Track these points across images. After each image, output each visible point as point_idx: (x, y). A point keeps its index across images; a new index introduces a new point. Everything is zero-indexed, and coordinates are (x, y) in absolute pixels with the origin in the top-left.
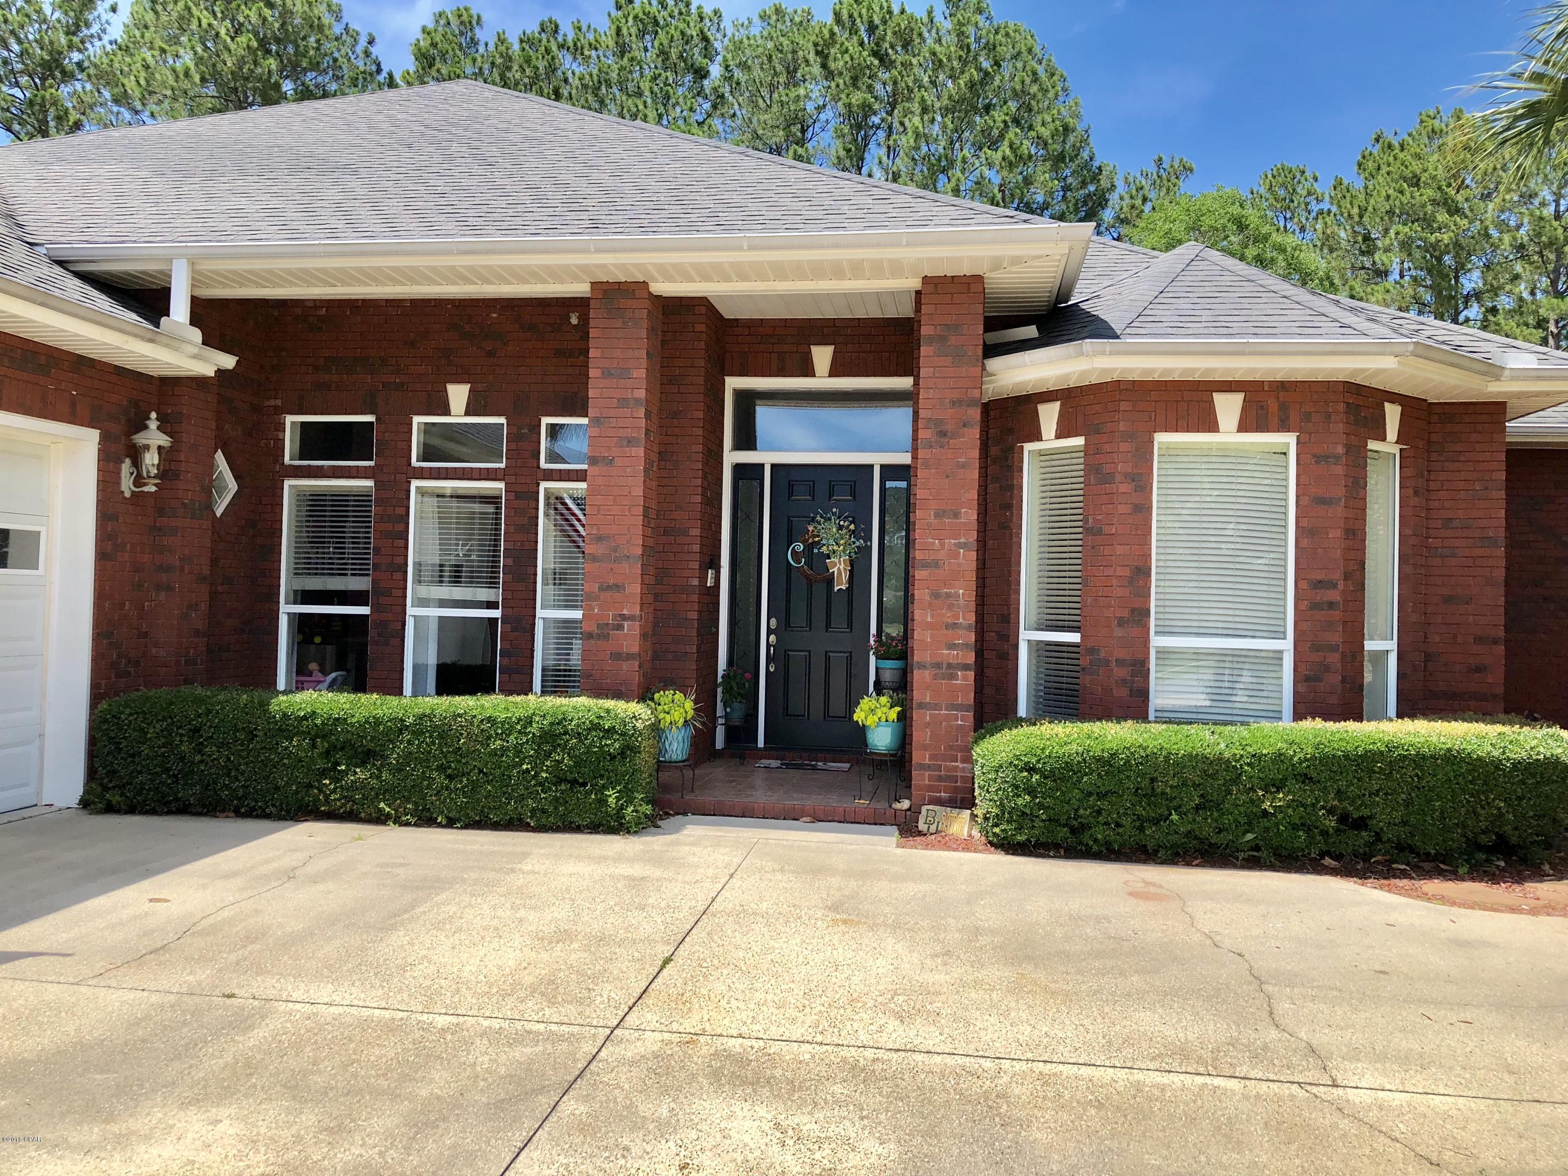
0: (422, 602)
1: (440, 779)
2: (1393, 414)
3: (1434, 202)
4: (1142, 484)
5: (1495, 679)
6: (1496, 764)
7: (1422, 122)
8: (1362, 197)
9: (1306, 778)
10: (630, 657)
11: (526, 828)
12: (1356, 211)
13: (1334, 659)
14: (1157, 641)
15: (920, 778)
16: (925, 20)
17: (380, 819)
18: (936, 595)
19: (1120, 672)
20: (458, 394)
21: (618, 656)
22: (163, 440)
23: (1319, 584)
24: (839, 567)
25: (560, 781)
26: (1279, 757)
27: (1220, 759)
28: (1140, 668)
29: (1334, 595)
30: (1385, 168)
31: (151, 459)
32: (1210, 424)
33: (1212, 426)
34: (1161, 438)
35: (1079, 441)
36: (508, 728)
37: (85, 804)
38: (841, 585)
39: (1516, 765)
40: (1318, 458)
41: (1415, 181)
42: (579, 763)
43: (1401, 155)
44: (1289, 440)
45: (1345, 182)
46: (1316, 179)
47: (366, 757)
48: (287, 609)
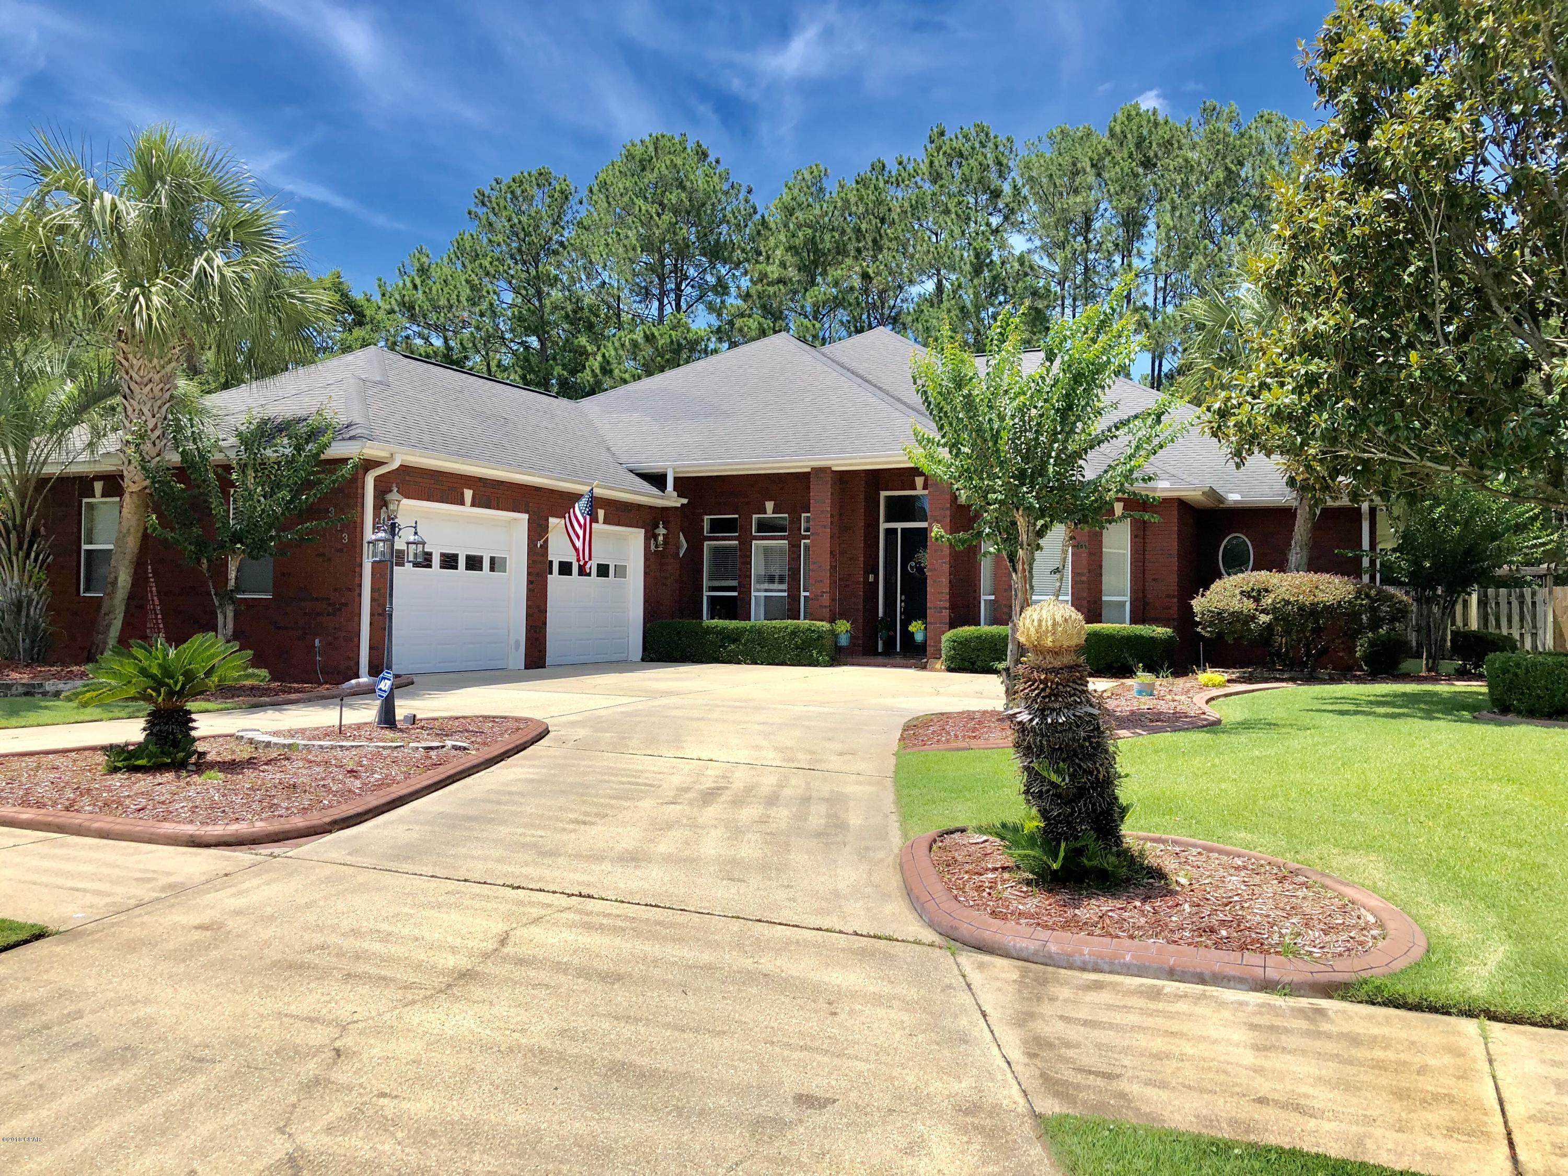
0: (758, 590)
1: (759, 648)
2: (1118, 506)
5: (1174, 611)
11: (786, 664)
13: (1084, 603)
15: (928, 650)
16: (1185, 129)
17: (739, 662)
20: (770, 505)
21: (821, 607)
22: (664, 531)
25: (797, 648)
29: (1084, 578)
31: (661, 538)
36: (780, 630)
37: (643, 660)
39: (1123, 637)
42: (804, 642)
47: (734, 641)
48: (706, 594)
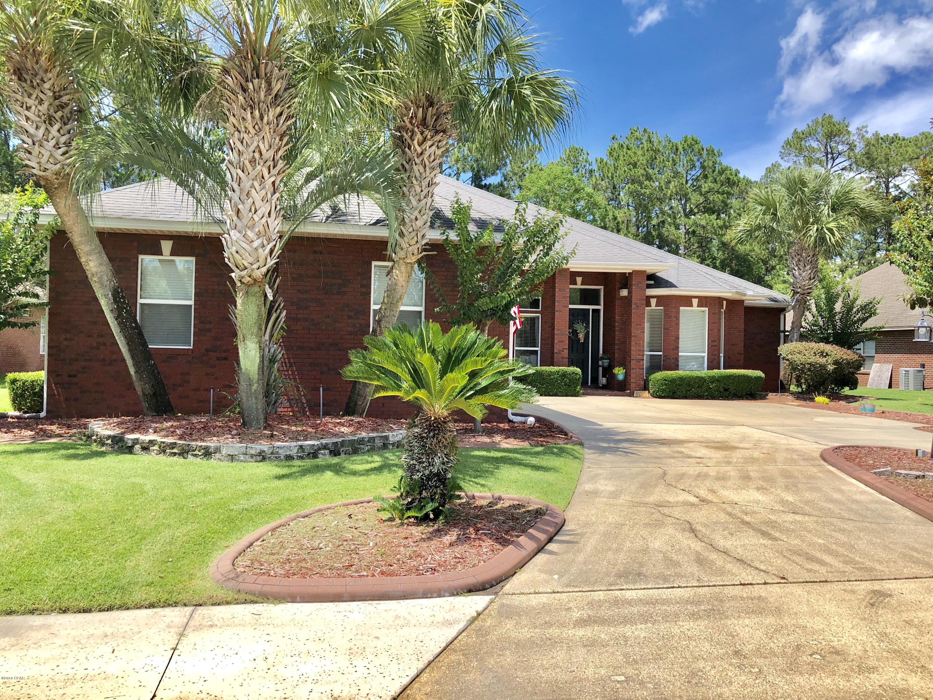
2: (725, 302)
3: (643, 175)
4: (677, 318)
5: (742, 362)
6: (751, 377)
7: (632, 133)
8: (612, 169)
9: (718, 381)
10: (566, 358)
12: (610, 175)
13: (716, 357)
14: (680, 354)
15: (633, 385)
18: (636, 343)
19: (673, 361)
21: (562, 358)
23: (713, 341)
24: (581, 336)
26: (714, 376)
27: (703, 377)
28: (677, 359)
29: (716, 344)
30: (621, 158)
32: (691, 305)
33: (692, 306)
34: (681, 308)
35: (662, 308)
36: (554, 374)
38: (582, 341)
40: (713, 314)
41: (635, 165)
42: (570, 381)
43: (629, 152)
44: (707, 309)
45: (605, 160)
46: (588, 154)
